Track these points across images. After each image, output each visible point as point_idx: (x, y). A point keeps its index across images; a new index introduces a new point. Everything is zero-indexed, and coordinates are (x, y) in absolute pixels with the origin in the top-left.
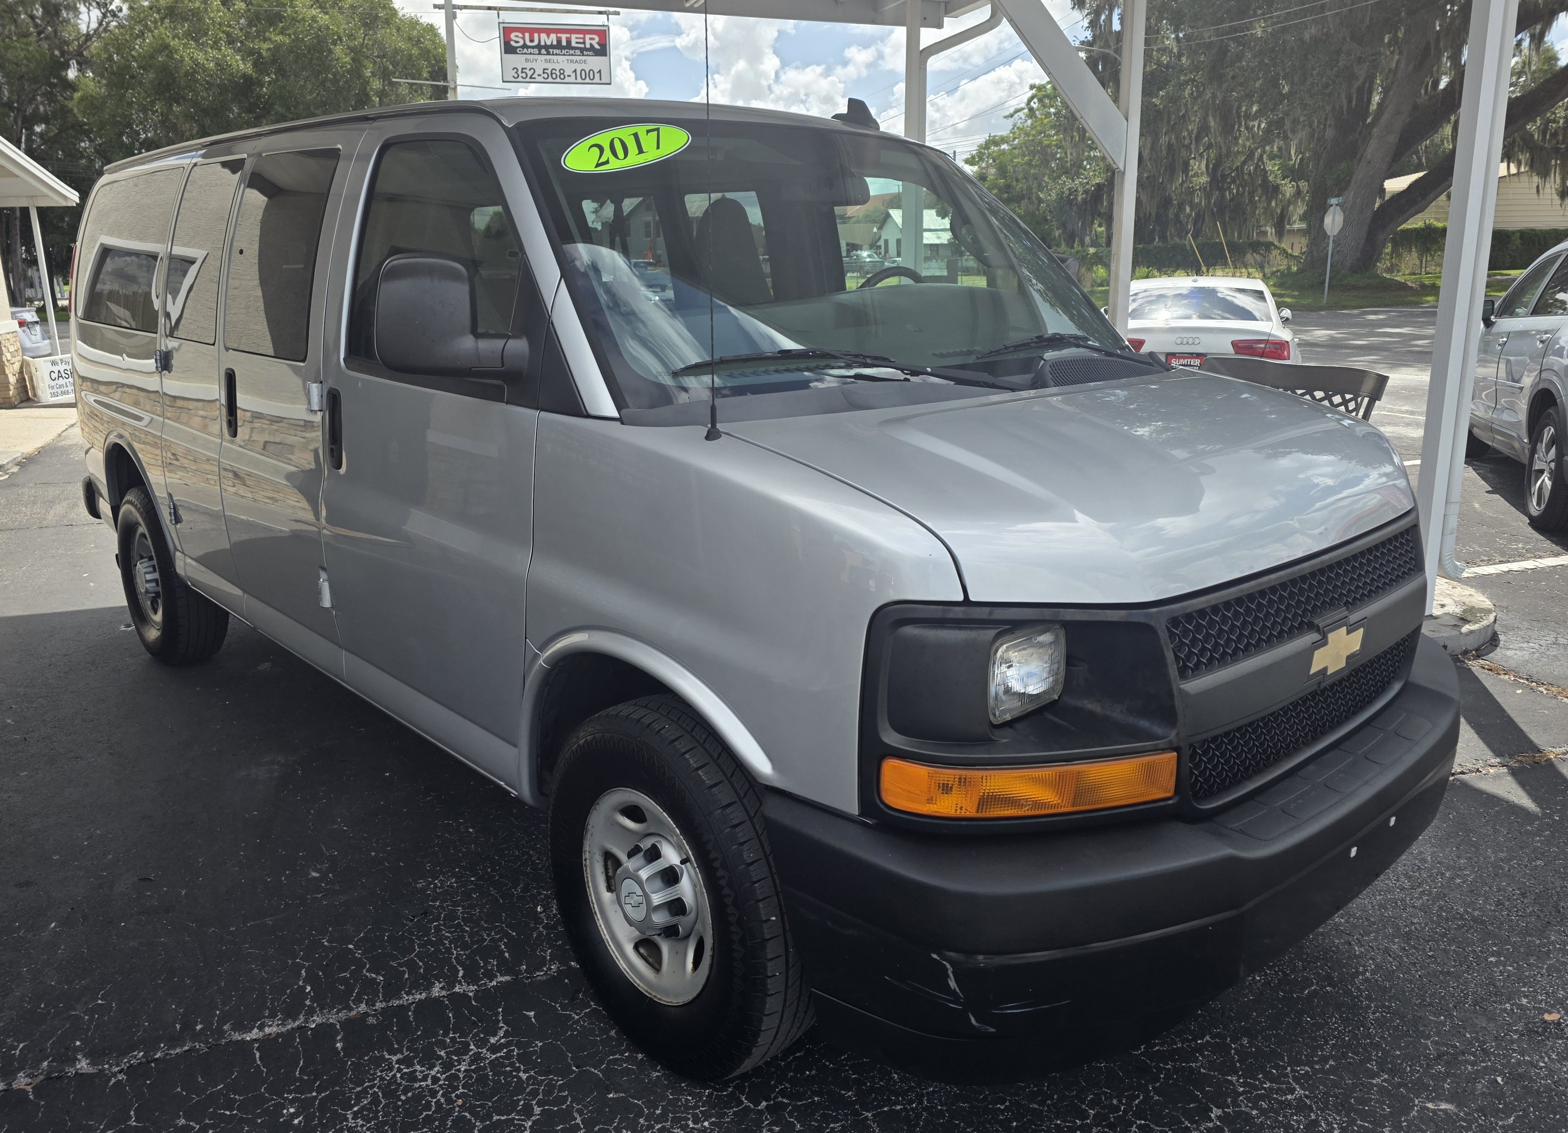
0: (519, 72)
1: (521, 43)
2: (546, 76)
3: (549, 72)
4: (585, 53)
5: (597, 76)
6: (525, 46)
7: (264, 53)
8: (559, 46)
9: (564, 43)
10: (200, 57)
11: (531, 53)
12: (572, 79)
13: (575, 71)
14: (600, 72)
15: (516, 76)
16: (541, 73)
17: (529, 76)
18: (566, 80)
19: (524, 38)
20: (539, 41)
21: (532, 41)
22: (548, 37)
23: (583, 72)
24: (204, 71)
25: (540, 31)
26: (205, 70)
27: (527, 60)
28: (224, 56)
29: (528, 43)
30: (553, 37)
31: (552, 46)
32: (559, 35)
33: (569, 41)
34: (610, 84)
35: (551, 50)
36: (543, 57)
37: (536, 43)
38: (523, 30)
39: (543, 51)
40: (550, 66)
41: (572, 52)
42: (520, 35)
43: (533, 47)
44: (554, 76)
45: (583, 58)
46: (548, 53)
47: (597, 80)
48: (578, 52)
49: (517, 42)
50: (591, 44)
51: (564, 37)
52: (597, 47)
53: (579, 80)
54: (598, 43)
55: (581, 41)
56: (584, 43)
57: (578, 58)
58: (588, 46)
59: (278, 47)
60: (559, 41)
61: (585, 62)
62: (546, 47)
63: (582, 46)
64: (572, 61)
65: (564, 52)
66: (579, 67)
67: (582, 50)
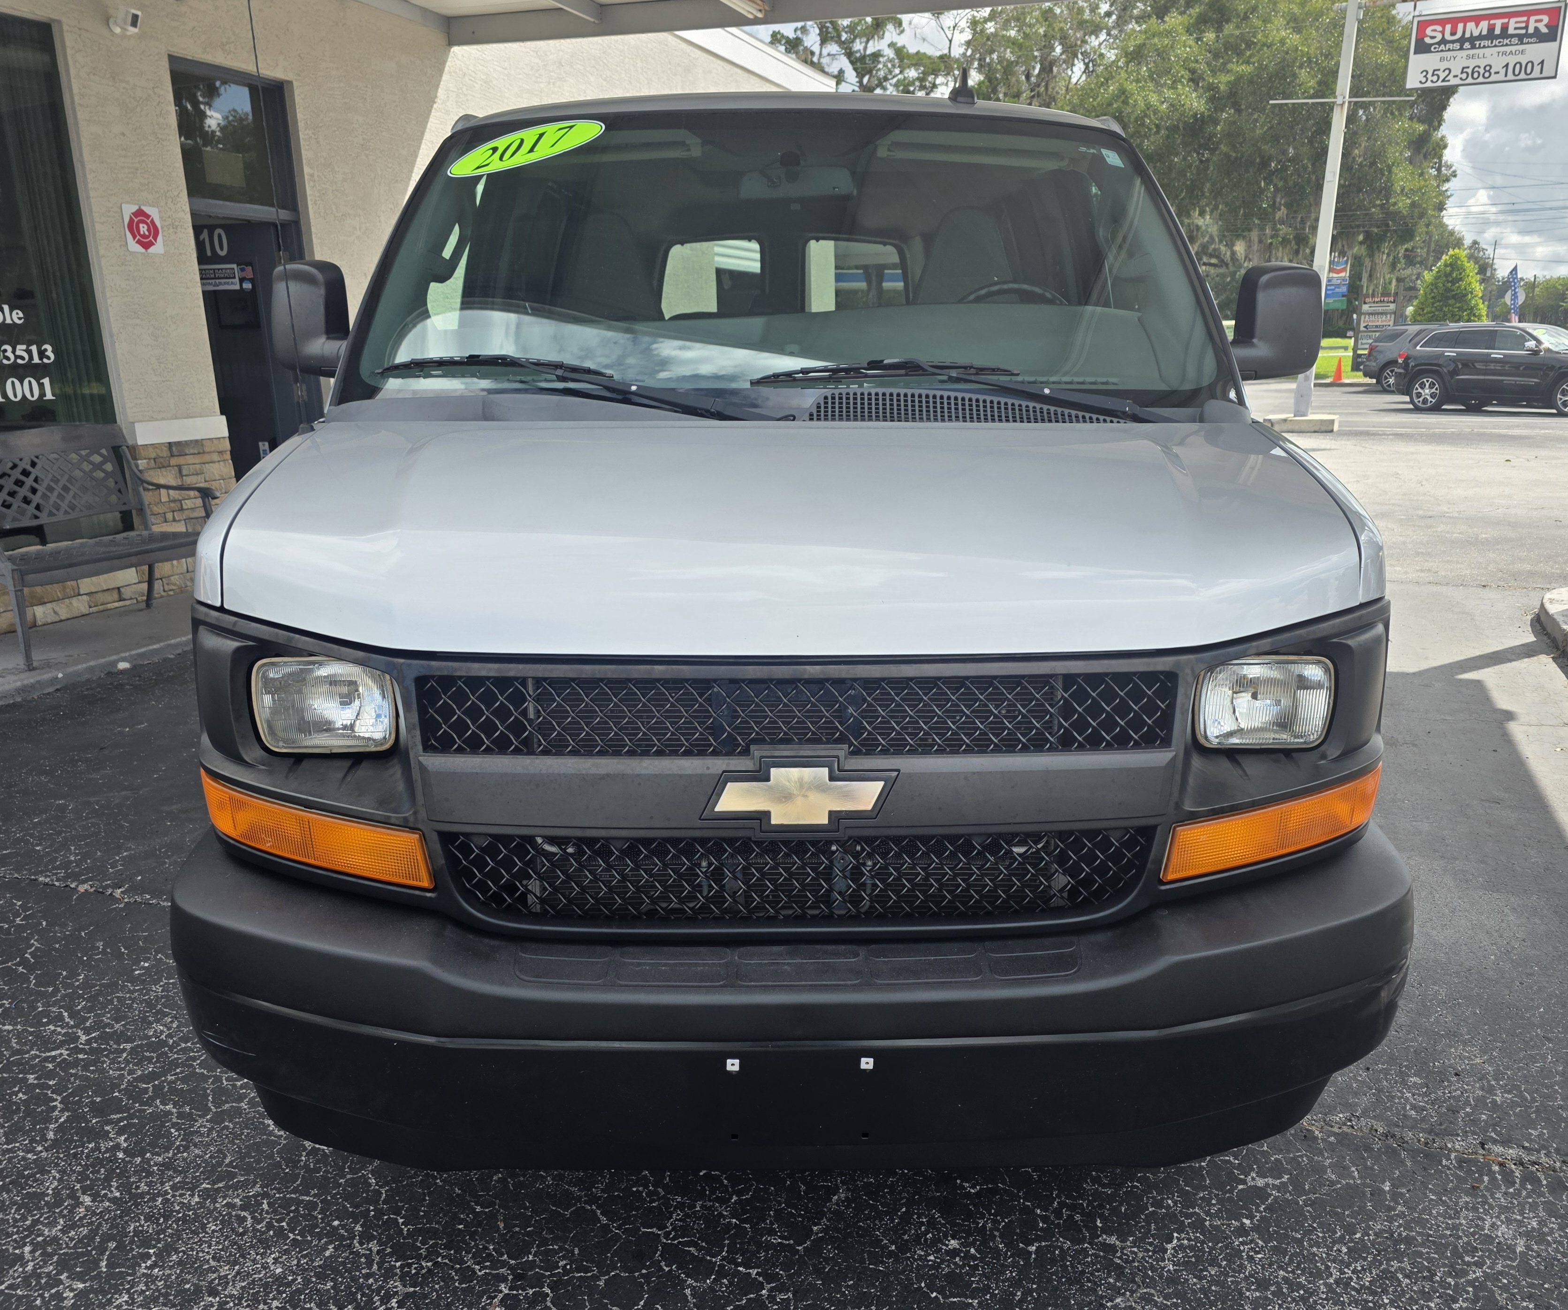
0: (1429, 76)
1: (1439, 37)
2: (1464, 76)
3: (1470, 71)
4: (1525, 40)
5: (1537, 68)
6: (1443, 41)
7: (1222, 87)
8: (1491, 35)
9: (1498, 31)
10: (1154, 99)
11: (1449, 50)
12: (1501, 76)
13: (1507, 66)
14: (1542, 62)
15: (1424, 80)
16: (1458, 72)
17: (1441, 79)
18: (1494, 78)
19: (1443, 32)
20: (1464, 32)
21: (1453, 33)
22: (1477, 26)
23: (1518, 66)
24: (1155, 114)
25: (1465, 20)
26: (1156, 112)
27: (1442, 59)
28: (1179, 95)
29: (1448, 37)
30: (1484, 25)
31: (1481, 37)
32: (1492, 22)
33: (1505, 28)
34: (1555, 77)
35: (1477, 43)
36: (1464, 53)
37: (1459, 35)
38: (1442, 22)
39: (1467, 45)
40: (1472, 63)
41: (1506, 41)
42: (1439, 28)
43: (1453, 42)
44: (1476, 75)
45: (1521, 47)
46: (1473, 47)
47: (1536, 73)
48: (1515, 40)
49: (1433, 38)
50: (1536, 29)
51: (1498, 23)
52: (1545, 30)
53: (1510, 76)
54: (1546, 26)
55: (1523, 25)
56: (1526, 28)
57: (1513, 48)
58: (1531, 30)
59: (1239, 78)
60: (1491, 29)
61: (1522, 52)
62: (1472, 40)
63: (1523, 31)
64: (1505, 53)
65: (1496, 42)
66: (1512, 60)
67: (1521, 38)
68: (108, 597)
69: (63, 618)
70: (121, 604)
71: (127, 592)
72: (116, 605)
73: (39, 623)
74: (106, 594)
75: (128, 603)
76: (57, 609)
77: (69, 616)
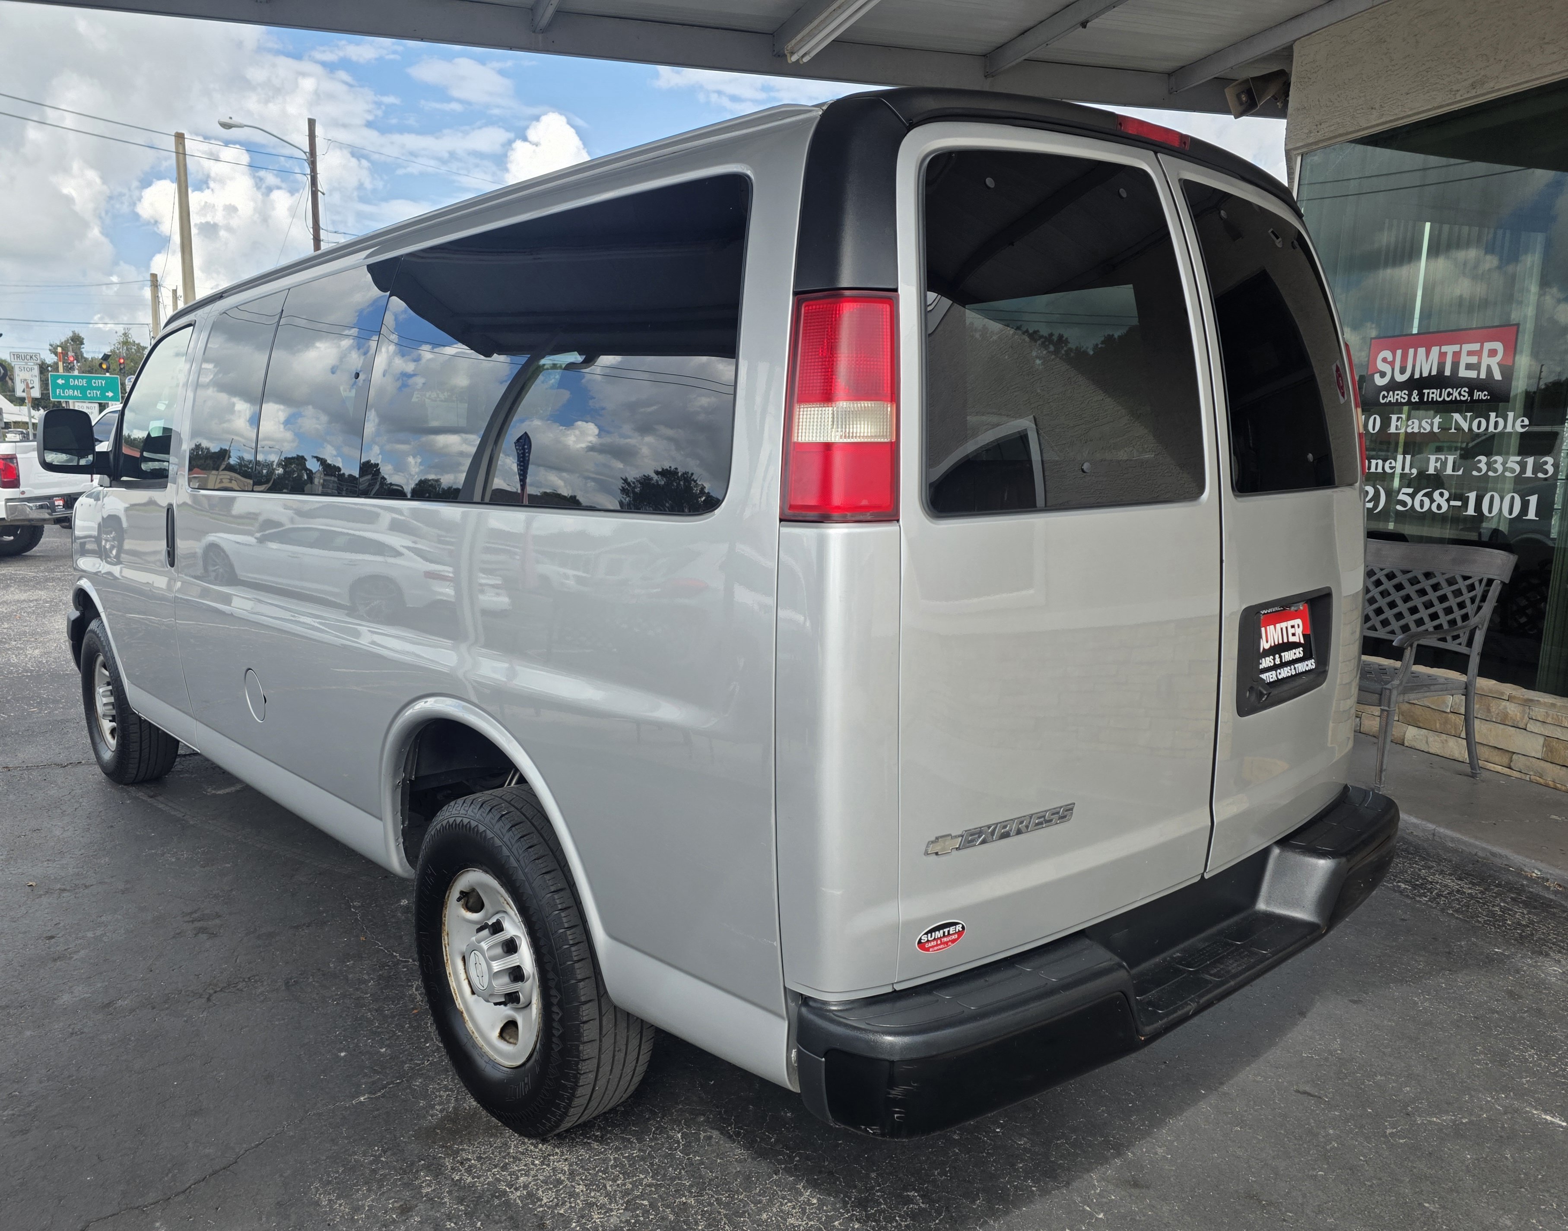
68: (1496, 757)
69: (1431, 751)
70: (1506, 771)
71: (1519, 762)
72: (1499, 768)
73: (1406, 744)
74: (1496, 752)
75: (1516, 774)
76: (1431, 739)
77: (1438, 753)
